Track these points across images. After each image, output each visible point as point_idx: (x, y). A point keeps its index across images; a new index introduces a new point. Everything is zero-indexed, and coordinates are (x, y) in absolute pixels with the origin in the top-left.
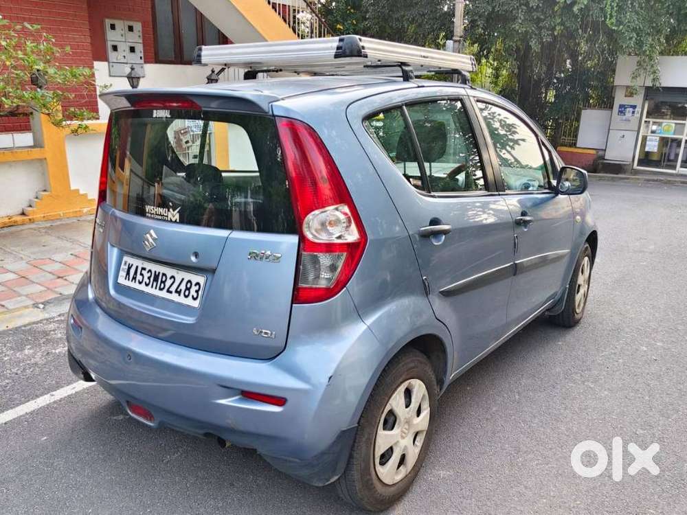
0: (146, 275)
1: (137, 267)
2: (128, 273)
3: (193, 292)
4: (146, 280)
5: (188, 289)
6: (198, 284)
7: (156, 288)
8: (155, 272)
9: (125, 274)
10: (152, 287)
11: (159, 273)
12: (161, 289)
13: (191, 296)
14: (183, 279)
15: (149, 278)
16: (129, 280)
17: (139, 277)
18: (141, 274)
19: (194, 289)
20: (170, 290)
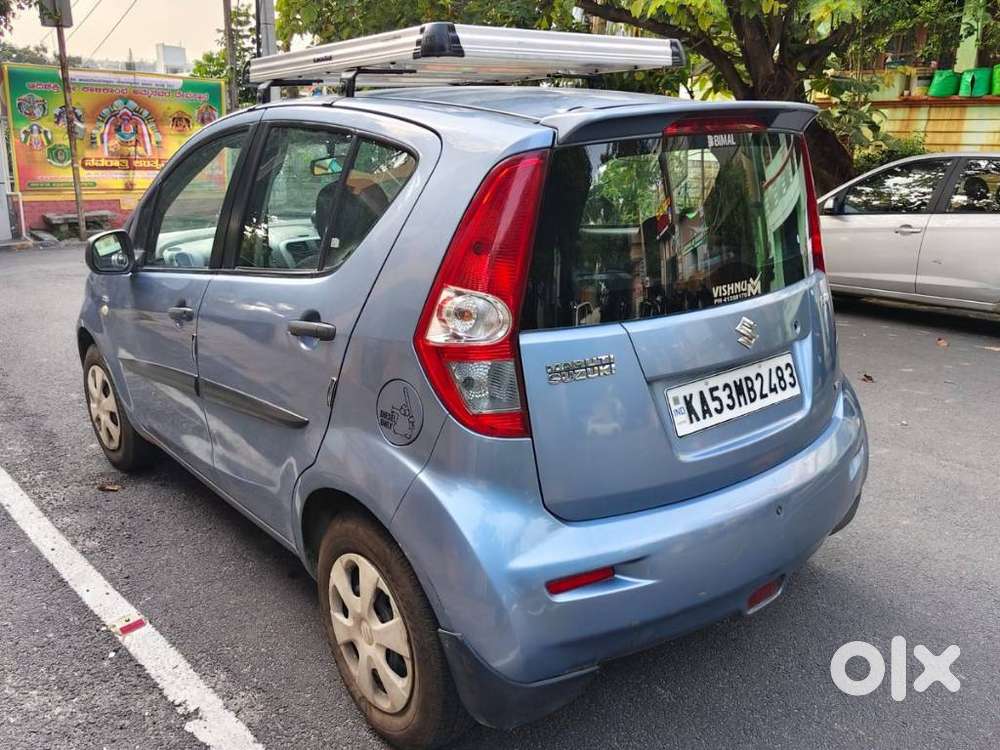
0: (723, 395)
1: (701, 393)
2: (691, 410)
3: (788, 380)
4: (726, 401)
5: (781, 379)
6: (788, 365)
7: (746, 404)
8: (735, 382)
9: (685, 416)
10: (740, 405)
11: (740, 380)
12: (752, 400)
13: (788, 385)
14: (770, 370)
15: (730, 396)
16: (698, 419)
17: (713, 405)
18: (715, 399)
19: (787, 373)
20: (764, 393)
